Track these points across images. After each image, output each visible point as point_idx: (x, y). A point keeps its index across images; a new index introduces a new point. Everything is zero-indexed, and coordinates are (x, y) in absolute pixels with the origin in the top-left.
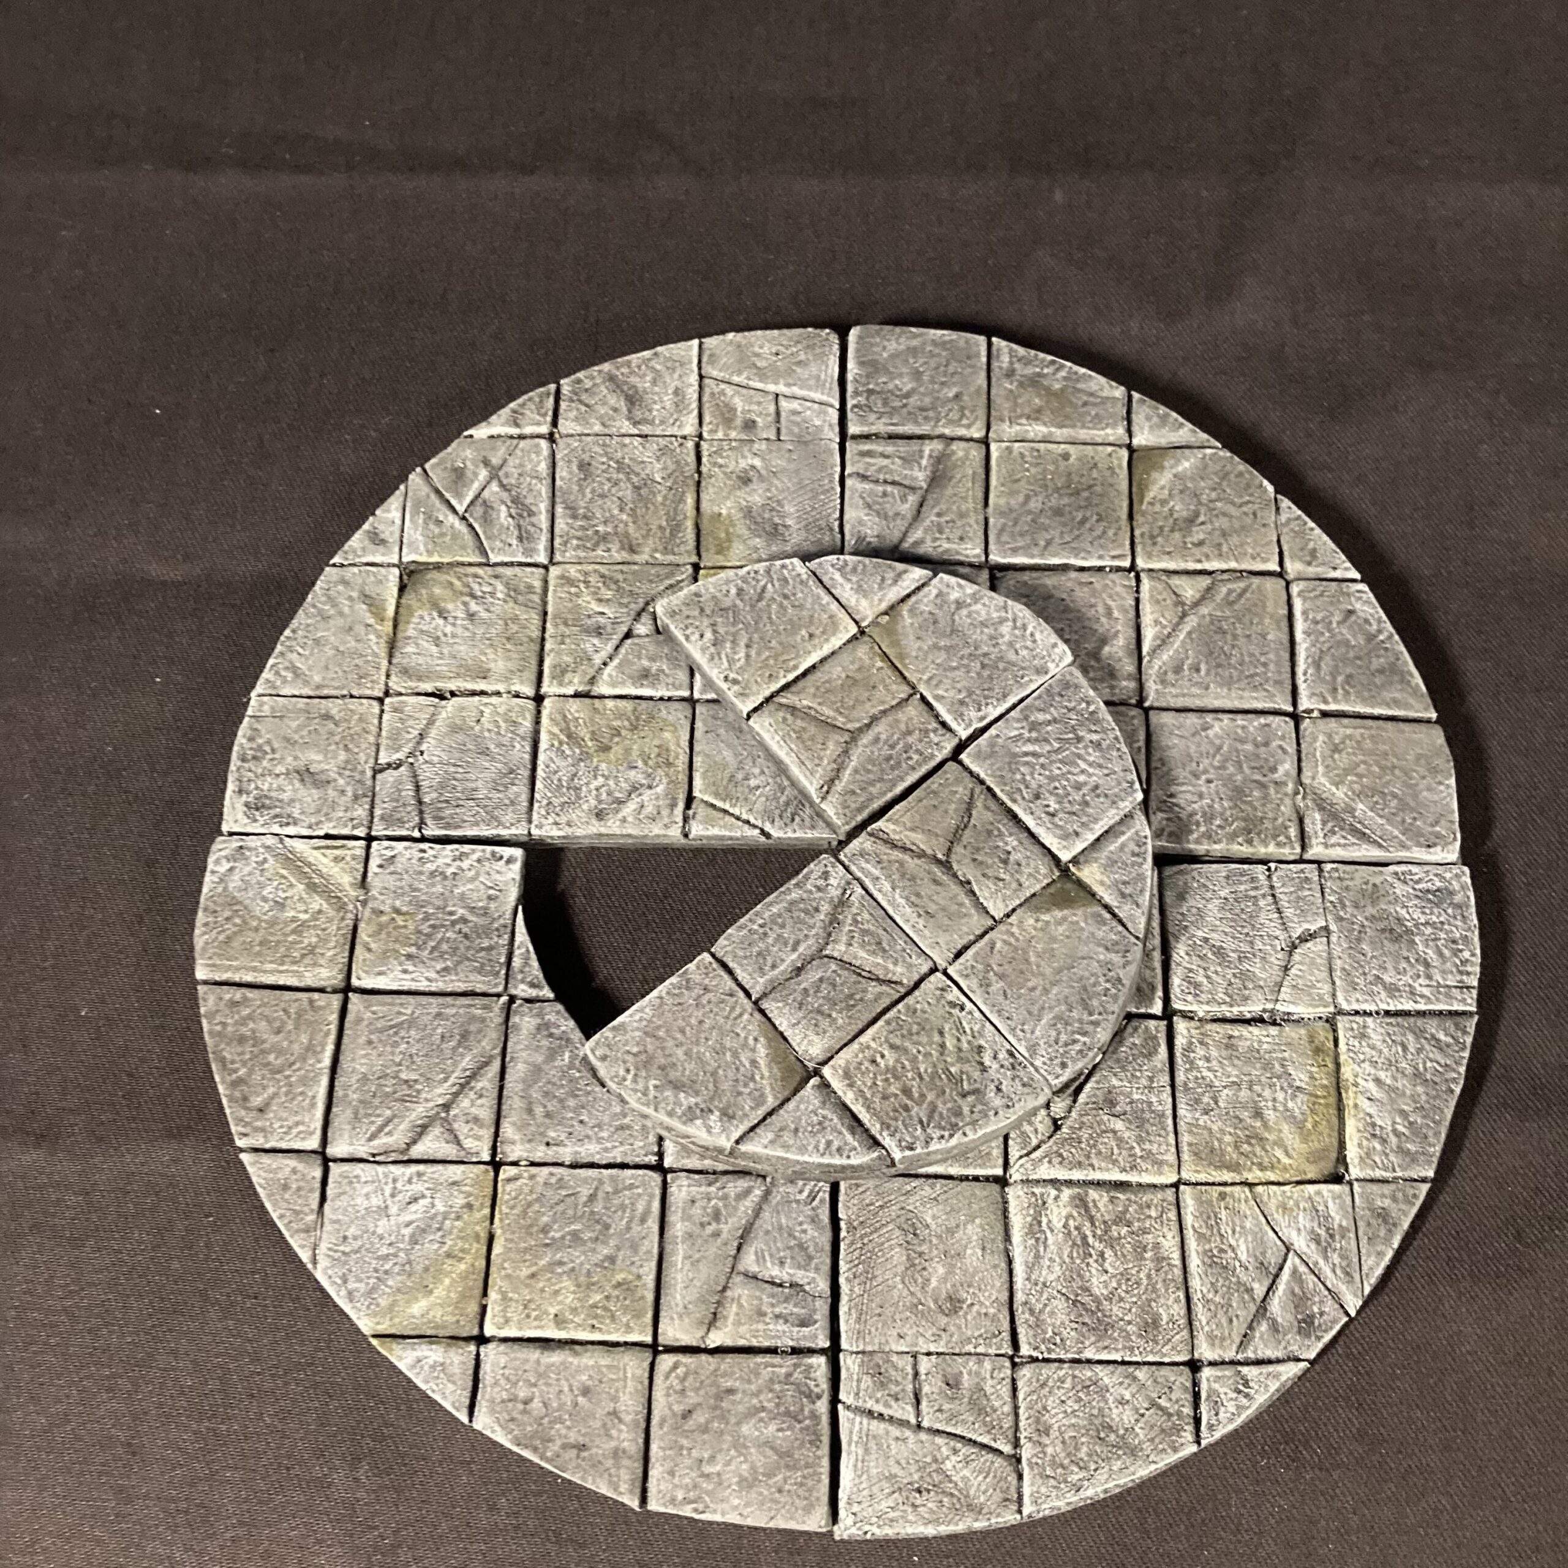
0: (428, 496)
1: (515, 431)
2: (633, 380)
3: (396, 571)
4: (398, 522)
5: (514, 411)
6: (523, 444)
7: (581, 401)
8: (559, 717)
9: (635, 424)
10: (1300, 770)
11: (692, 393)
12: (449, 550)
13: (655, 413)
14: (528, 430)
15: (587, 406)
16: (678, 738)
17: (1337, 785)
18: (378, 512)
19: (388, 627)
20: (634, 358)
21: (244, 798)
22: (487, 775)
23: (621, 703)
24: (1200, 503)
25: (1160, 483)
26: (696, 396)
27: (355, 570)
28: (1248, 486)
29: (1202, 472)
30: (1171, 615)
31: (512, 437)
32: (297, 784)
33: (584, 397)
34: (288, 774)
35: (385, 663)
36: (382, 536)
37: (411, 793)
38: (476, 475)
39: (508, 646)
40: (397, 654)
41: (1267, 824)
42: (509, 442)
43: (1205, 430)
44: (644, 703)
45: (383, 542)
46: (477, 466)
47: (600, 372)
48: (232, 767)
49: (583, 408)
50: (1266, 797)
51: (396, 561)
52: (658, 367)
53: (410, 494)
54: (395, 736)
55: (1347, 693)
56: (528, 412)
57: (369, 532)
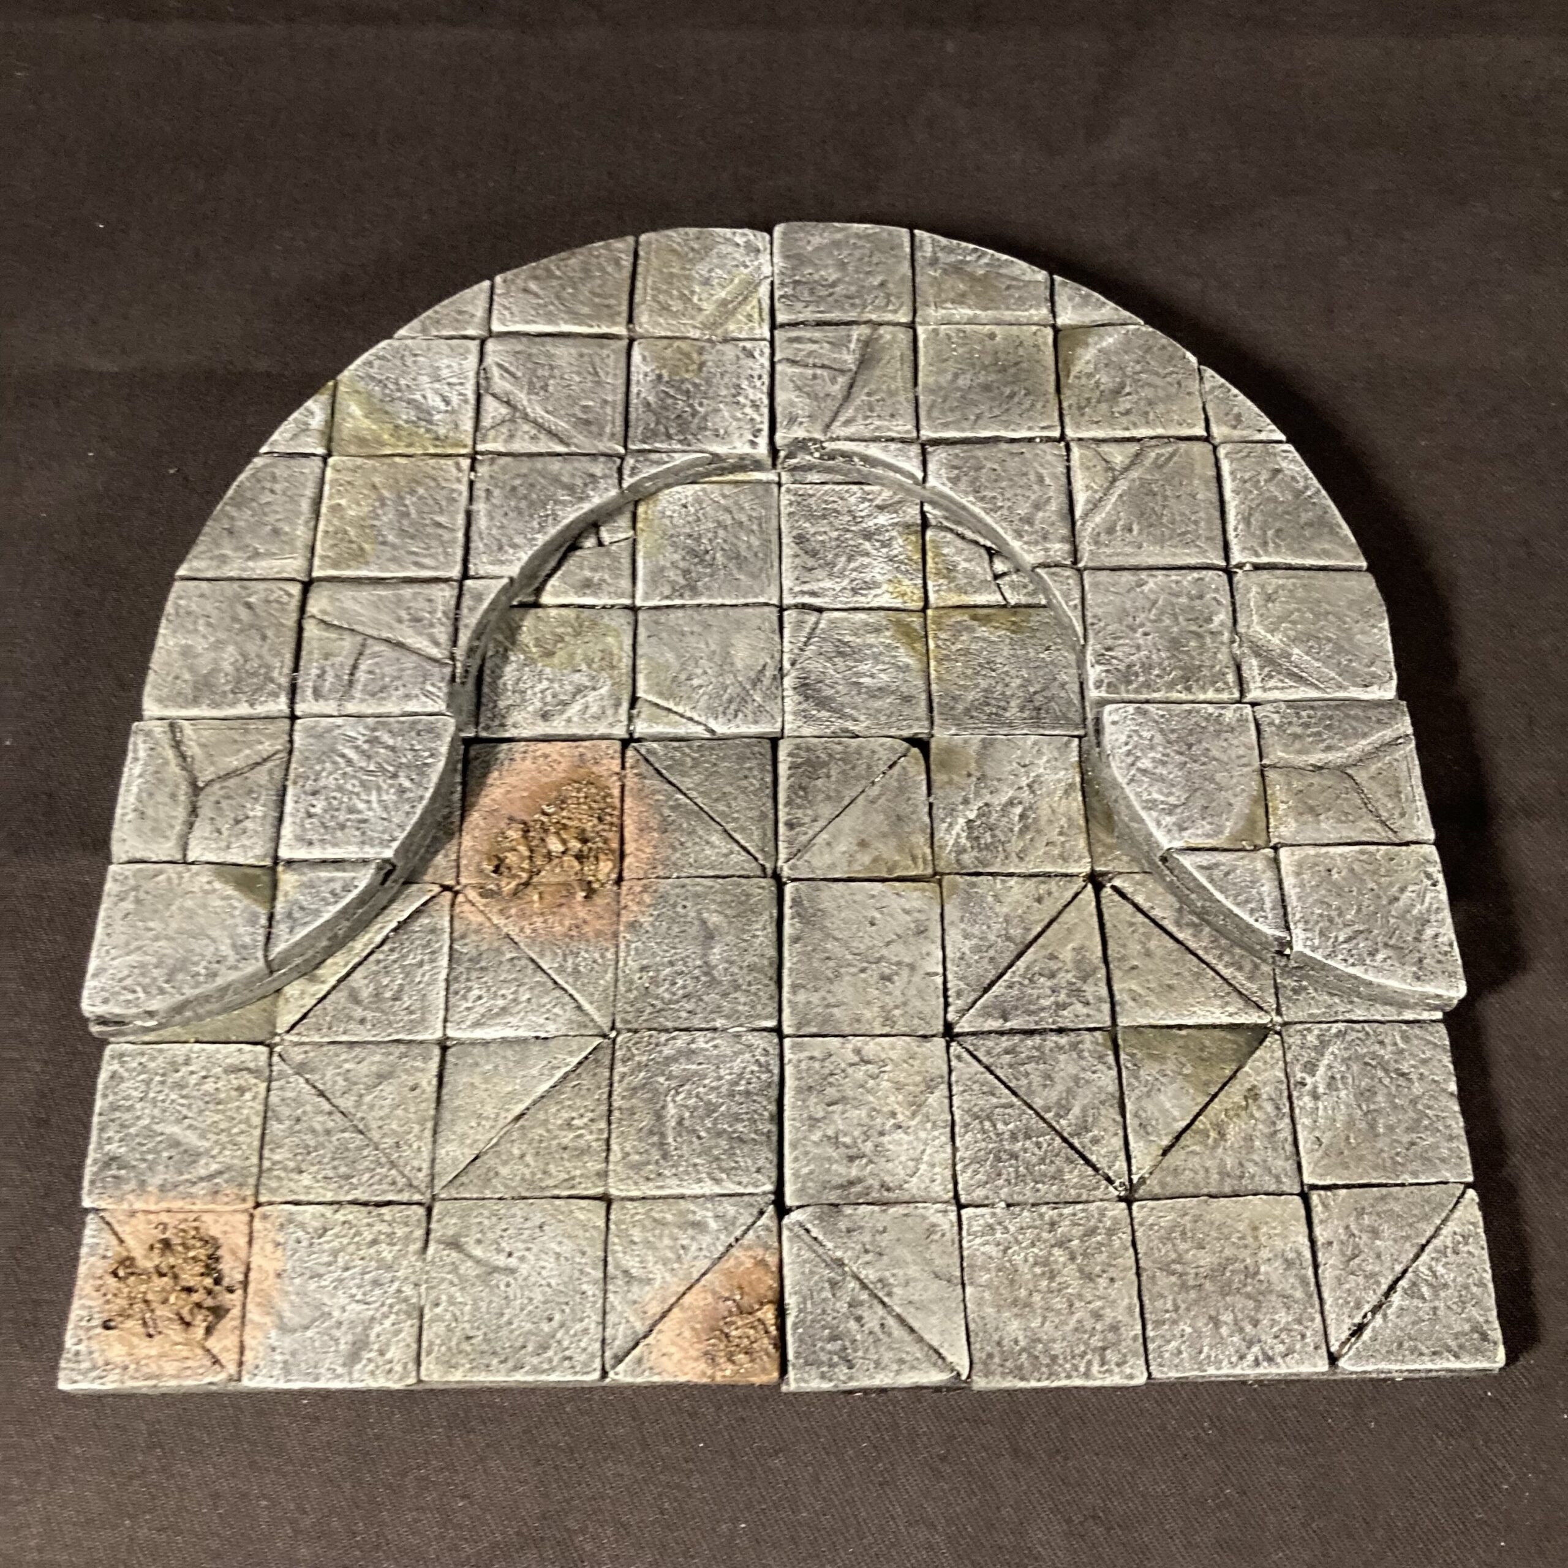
10: (1235, 622)
16: (621, 643)
17: (1272, 632)
23: (564, 612)
24: (1125, 375)
25: (1085, 358)
28: (1171, 358)
29: (1126, 346)
30: (1101, 481)
41: (1205, 672)
43: (1126, 307)
44: (587, 612)
50: (1202, 646)
55: (1278, 546)
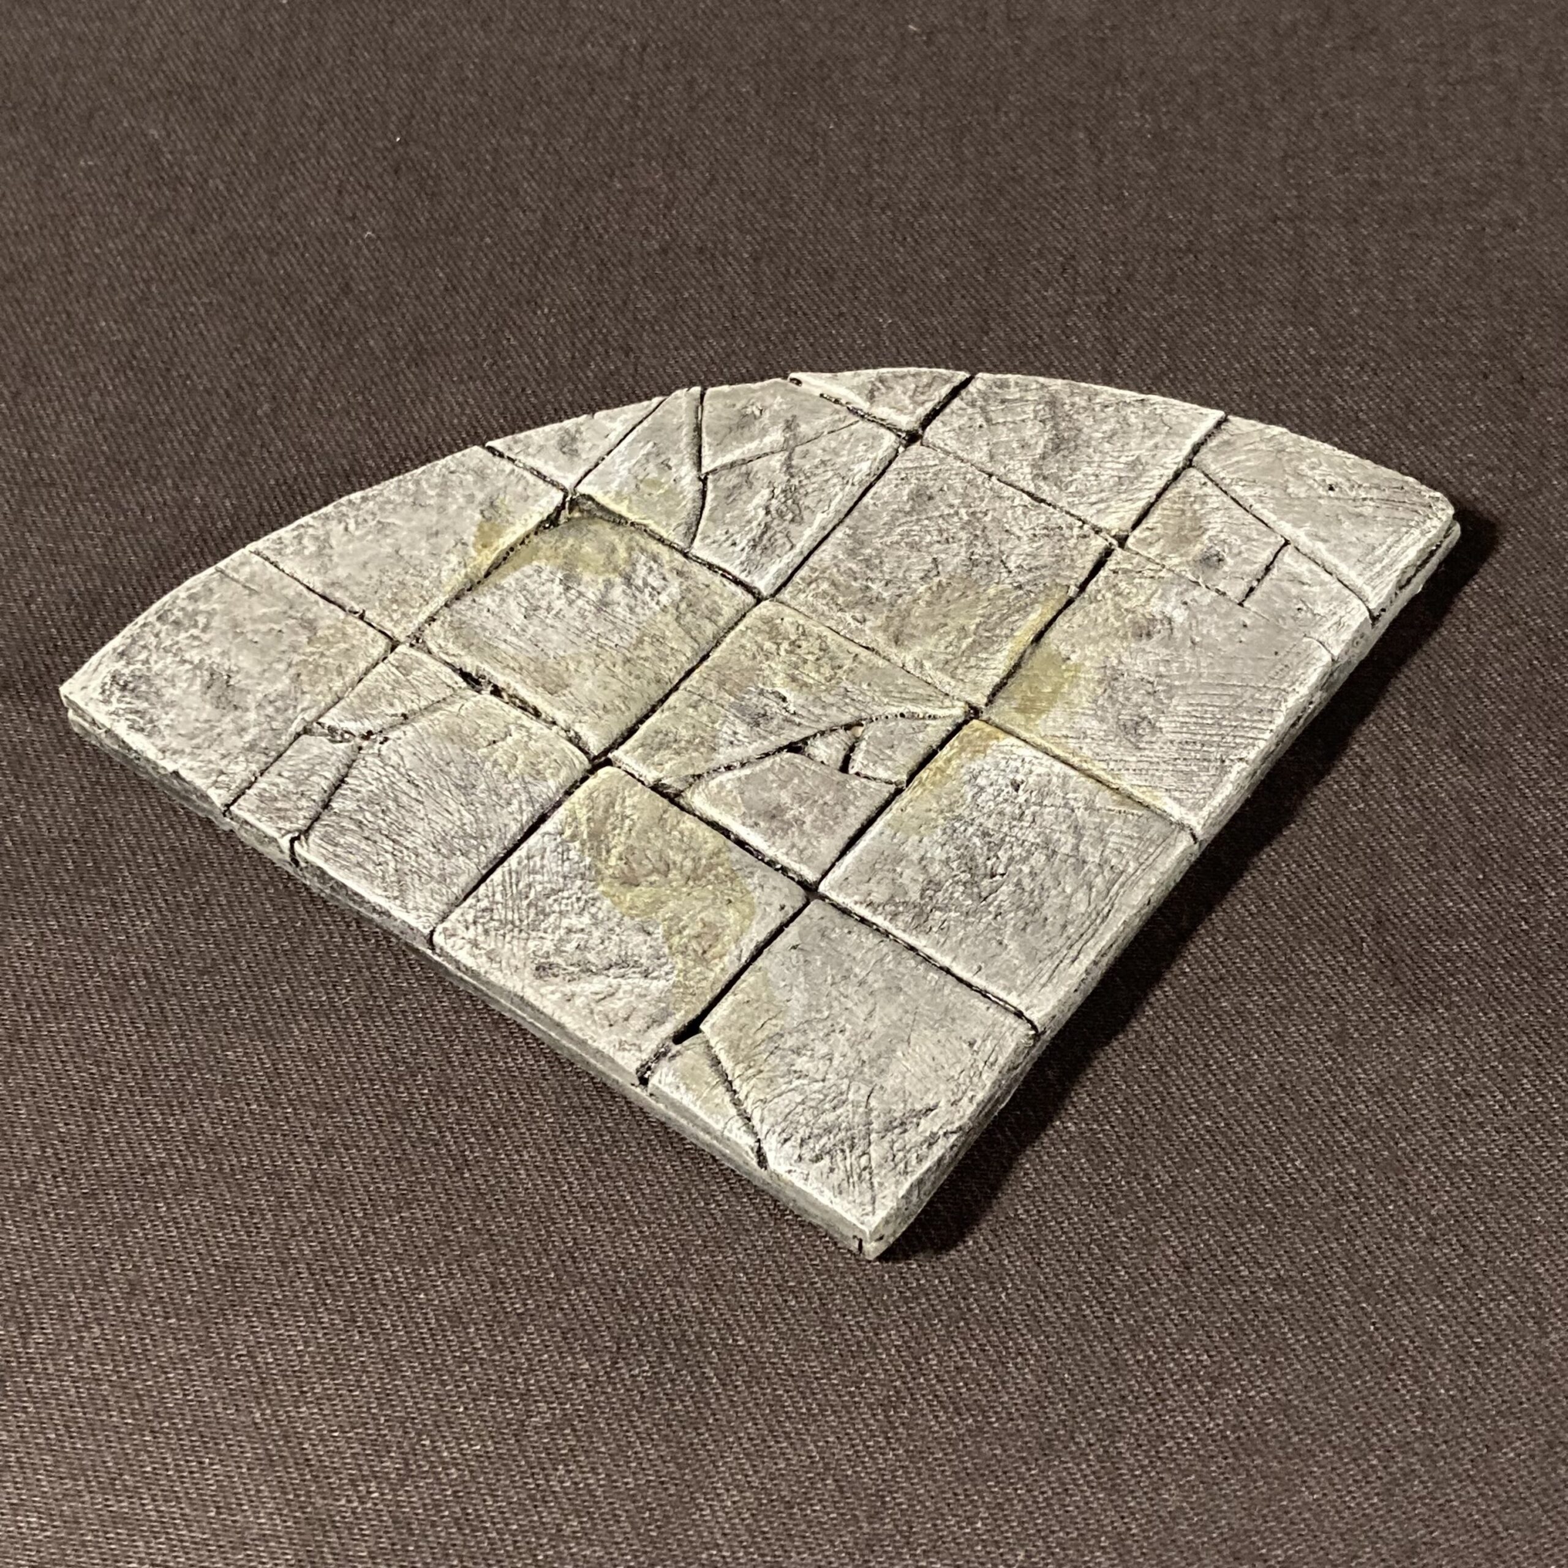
0: (679, 428)
1: (863, 405)
2: (1085, 421)
3: (558, 497)
4: (613, 438)
5: (882, 380)
6: (862, 424)
7: (983, 409)
8: (602, 800)
9: (1040, 475)
11: (1157, 479)
12: (648, 505)
13: (1078, 475)
14: (881, 411)
15: (988, 421)
16: (747, 932)
18: (600, 415)
19: (487, 558)
20: (1107, 393)
21: (119, 665)
22: (441, 822)
26: (1160, 484)
27: (509, 466)
31: (854, 411)
32: (197, 686)
33: (994, 407)
34: (199, 666)
35: (441, 600)
36: (579, 445)
37: (325, 784)
38: (764, 432)
39: (618, 670)
40: (468, 600)
42: (844, 413)
44: (738, 853)
45: (574, 453)
46: (774, 424)
47: (1043, 386)
48: (140, 620)
49: (980, 421)
51: (568, 482)
52: (1133, 419)
53: (658, 413)
54: (369, 701)
56: (899, 389)
57: (567, 432)
